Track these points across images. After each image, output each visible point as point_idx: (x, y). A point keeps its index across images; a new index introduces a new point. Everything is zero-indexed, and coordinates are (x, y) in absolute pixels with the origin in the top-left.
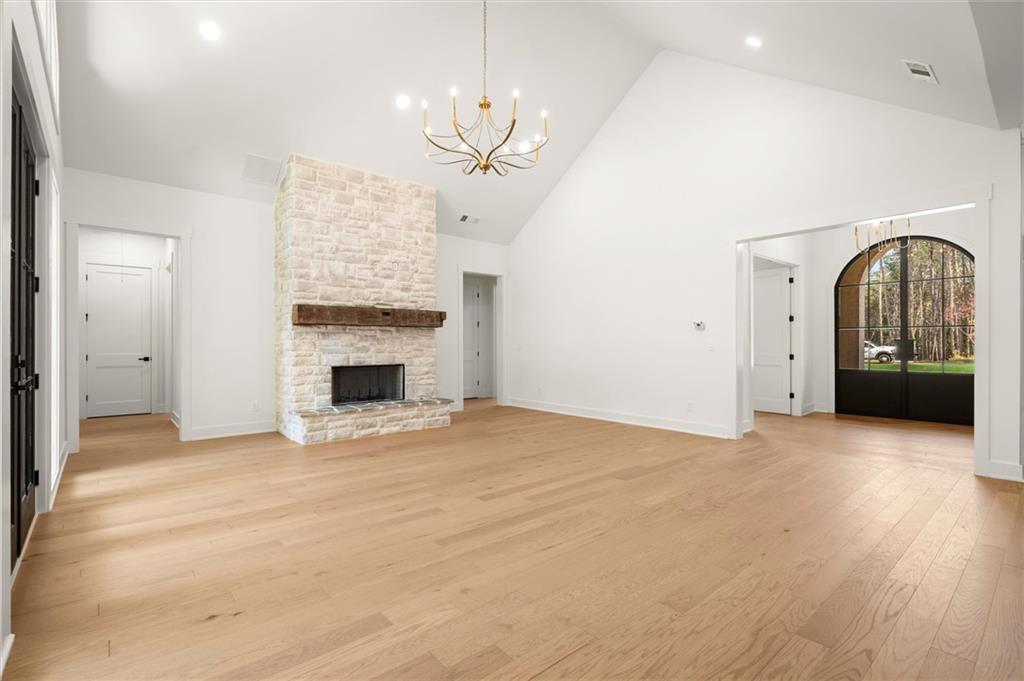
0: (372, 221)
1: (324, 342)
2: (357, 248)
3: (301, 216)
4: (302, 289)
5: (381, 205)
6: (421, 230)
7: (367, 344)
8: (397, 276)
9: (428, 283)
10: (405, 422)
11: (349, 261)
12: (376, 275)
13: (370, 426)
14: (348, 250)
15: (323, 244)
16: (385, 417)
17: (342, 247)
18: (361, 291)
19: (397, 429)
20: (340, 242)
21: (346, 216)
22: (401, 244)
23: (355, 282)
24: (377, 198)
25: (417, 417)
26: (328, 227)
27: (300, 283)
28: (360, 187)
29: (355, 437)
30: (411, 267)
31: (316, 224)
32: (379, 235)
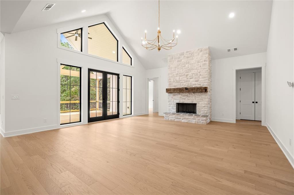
0: (186, 64)
1: (174, 97)
2: (182, 72)
3: (170, 68)
4: (170, 85)
5: (189, 59)
6: (202, 62)
7: (185, 97)
8: (194, 78)
9: (205, 78)
10: (189, 120)
11: (180, 76)
12: (187, 79)
13: (179, 119)
14: (180, 73)
15: (174, 73)
16: (183, 117)
17: (179, 73)
18: (183, 83)
19: (186, 121)
20: (178, 72)
21: (179, 65)
22: (195, 68)
23: (182, 81)
24: (188, 57)
25: (193, 119)
26: (175, 69)
27: (169, 84)
28: (183, 56)
29: (175, 121)
30: (199, 74)
31: (173, 69)
32: (188, 67)
